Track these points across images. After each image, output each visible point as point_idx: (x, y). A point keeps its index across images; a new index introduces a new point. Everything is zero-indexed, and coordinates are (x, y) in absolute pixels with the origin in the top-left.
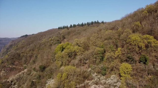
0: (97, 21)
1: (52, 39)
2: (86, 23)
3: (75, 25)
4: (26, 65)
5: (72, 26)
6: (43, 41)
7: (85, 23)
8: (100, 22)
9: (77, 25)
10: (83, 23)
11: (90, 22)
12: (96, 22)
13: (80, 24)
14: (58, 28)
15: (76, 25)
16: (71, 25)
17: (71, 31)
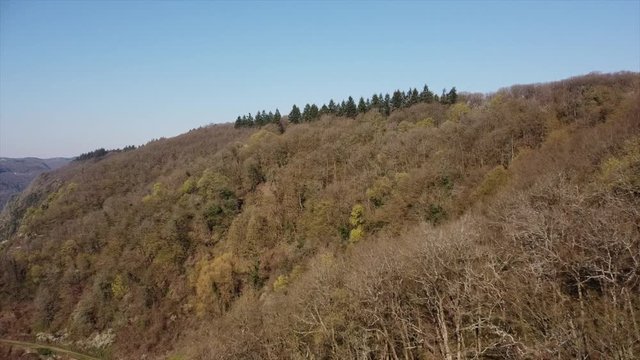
0: (420, 90)
1: (194, 184)
2: (368, 97)
3: (314, 108)
4: (53, 333)
5: (302, 111)
6: (148, 197)
7: (362, 101)
8: (440, 95)
9: (324, 107)
10: (350, 98)
11: (387, 96)
12: (415, 92)
13: (338, 102)
14: (234, 120)
15: (320, 107)
16: (296, 110)
17: (296, 143)
